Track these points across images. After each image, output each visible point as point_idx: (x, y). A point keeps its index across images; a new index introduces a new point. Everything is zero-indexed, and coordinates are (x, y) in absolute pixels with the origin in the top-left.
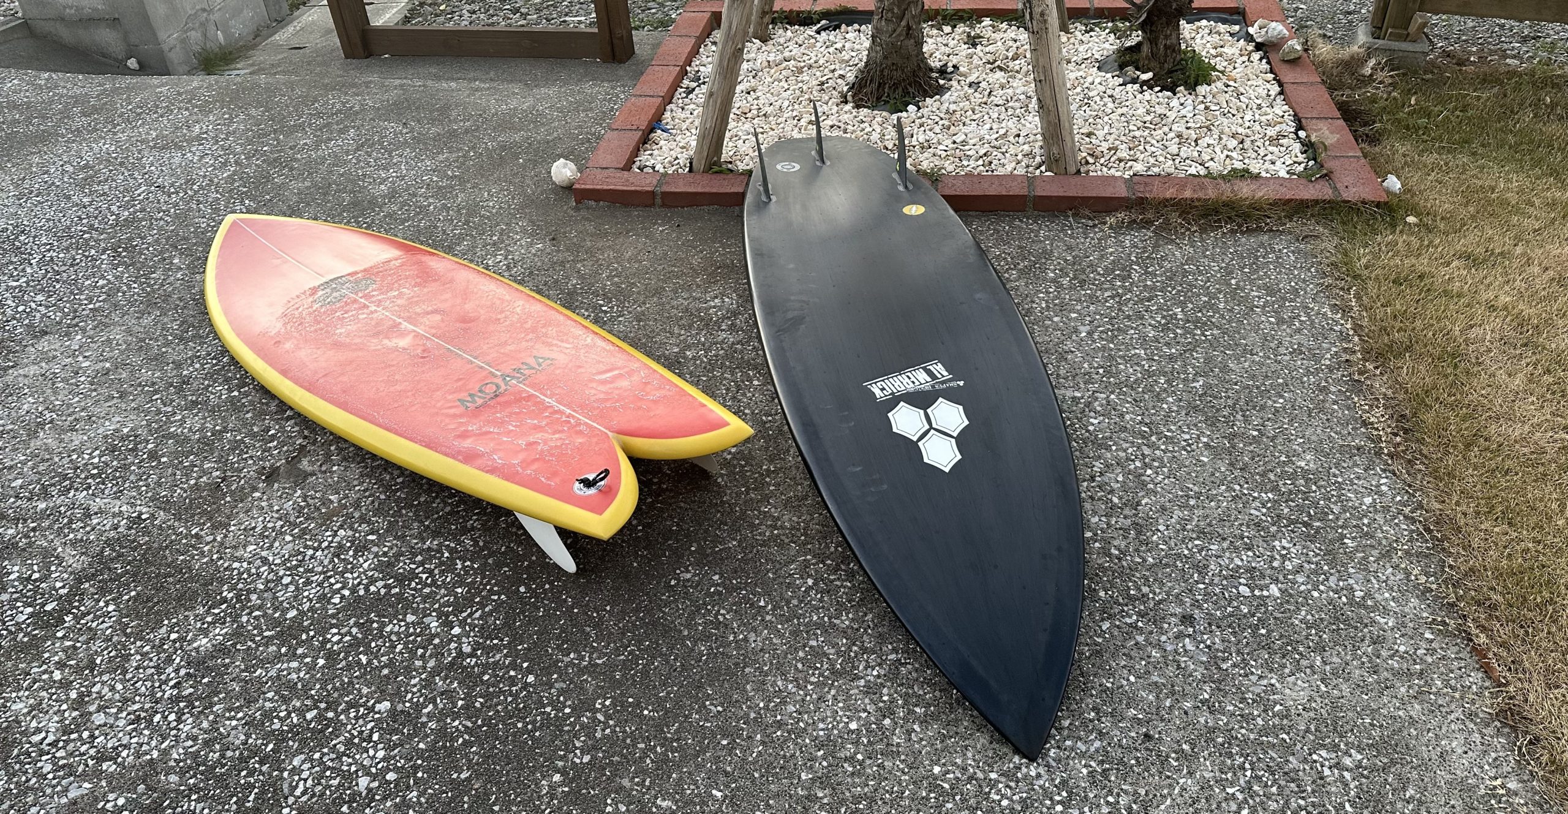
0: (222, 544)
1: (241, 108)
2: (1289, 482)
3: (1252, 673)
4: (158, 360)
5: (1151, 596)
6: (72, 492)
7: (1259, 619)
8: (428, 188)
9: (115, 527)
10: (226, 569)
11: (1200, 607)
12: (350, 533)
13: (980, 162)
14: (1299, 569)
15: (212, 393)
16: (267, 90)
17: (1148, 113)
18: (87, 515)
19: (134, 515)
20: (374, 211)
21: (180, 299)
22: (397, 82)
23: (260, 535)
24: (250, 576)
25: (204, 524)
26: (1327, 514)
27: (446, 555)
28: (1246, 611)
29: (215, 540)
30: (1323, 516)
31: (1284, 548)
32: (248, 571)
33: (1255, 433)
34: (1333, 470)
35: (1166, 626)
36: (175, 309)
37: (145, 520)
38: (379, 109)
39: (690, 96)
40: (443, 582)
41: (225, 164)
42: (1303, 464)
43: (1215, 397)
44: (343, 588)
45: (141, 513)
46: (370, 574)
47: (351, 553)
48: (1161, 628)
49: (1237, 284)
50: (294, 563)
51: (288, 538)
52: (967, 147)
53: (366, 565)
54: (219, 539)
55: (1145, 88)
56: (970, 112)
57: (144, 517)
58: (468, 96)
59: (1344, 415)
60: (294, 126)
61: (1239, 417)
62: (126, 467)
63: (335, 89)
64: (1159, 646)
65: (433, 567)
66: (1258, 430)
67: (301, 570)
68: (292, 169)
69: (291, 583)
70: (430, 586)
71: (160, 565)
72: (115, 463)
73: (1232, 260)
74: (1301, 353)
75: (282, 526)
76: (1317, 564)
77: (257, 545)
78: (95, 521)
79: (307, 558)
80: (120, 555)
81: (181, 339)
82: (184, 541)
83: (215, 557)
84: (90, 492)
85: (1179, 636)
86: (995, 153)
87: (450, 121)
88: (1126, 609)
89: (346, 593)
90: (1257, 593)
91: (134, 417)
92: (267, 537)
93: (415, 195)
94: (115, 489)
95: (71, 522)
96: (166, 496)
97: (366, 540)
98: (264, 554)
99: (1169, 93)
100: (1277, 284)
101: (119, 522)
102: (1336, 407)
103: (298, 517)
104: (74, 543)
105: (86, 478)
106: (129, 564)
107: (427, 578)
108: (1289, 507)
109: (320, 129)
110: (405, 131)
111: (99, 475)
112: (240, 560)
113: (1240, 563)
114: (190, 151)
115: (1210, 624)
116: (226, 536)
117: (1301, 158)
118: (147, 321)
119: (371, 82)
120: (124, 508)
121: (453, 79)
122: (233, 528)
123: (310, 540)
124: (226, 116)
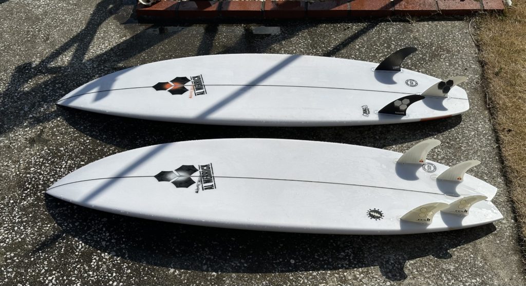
0: (19, 168)
10: (24, 177)
23: (34, 164)
24: (36, 179)
25: (8, 161)
29: (15, 167)
32: (34, 177)
51: (47, 165)
75: (43, 161)
77: (34, 168)
83: (18, 173)
92: (38, 165)
98: (39, 171)
103: (49, 157)
112: (29, 173)
116: (20, 165)
122: (22, 162)
123: (57, 165)
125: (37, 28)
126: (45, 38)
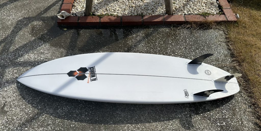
13: (151, 11)
76: (232, 116)
90: (221, 124)
100: (216, 43)
117: (218, 9)
125: (7, 34)
126: (11, 39)
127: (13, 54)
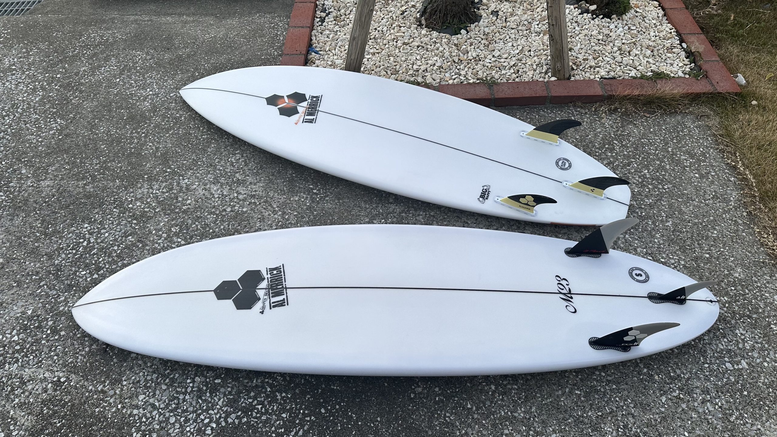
0: (121, 396)
1: (32, 43)
2: (733, 288)
3: (747, 422)
4: (34, 253)
5: (682, 376)
6: (7, 366)
7: (742, 385)
8: (176, 103)
9: (45, 390)
10: (130, 415)
11: (709, 380)
12: (203, 379)
13: (512, 71)
14: (753, 349)
15: (80, 277)
16: (45, 27)
17: (599, 33)
18: (23, 383)
19: (55, 379)
20: (146, 123)
21: (35, 202)
22: (132, 18)
23: (145, 386)
24: (147, 419)
25: (105, 382)
26: (758, 309)
27: (269, 389)
28: (733, 380)
29: (115, 393)
30: (756, 310)
31: (742, 334)
32: (144, 415)
33: (708, 256)
34: (754, 278)
35: (695, 395)
36: (34, 210)
37: (64, 383)
38: (126, 40)
39: (324, 24)
40: (273, 409)
41: (34, 90)
42: (737, 275)
43: (681, 232)
44: (211, 422)
45: (59, 378)
46: (225, 409)
47: (208, 394)
48: (693, 397)
49: (672, 152)
50: (174, 406)
51: (164, 387)
52: (502, 60)
53: (220, 403)
54: (118, 392)
55: (594, 16)
56: (497, 34)
57: (62, 380)
58: (182, 28)
59: (750, 239)
60: (73, 56)
61: (696, 245)
62: (38, 341)
63: (91, 25)
64: (694, 409)
65: (262, 399)
66: (708, 253)
67: (180, 411)
68: (81, 92)
69: (176, 421)
70: (265, 414)
71: (84, 416)
72: (30, 339)
73: (666, 134)
74: (718, 198)
75: (157, 378)
76: (761, 343)
77: (145, 394)
78: (30, 387)
79: (181, 401)
80: (55, 412)
81: (46, 235)
82: (95, 396)
83: (119, 406)
84: (20, 364)
85: (704, 402)
86: (520, 64)
87: (175, 48)
88: (671, 386)
89: (214, 425)
90: (736, 367)
91: (32, 301)
92: (150, 387)
93: (168, 109)
94: (36, 360)
95: (13, 390)
96: (72, 362)
97: (215, 383)
98: (151, 401)
99: (609, 20)
100: (693, 150)
101: (46, 386)
102: (744, 234)
103: (166, 370)
104: (21, 406)
105: (13, 353)
106: (63, 418)
107: (261, 408)
108: (737, 305)
109: (92, 58)
110: (148, 57)
111: (21, 350)
112: (137, 407)
113: (722, 348)
114: (8, 81)
115: (717, 392)
116: (122, 390)
117: (687, 61)
118: (18, 221)
119: (114, 18)
120: (47, 375)
121: (168, 15)
122: (125, 383)
123: (179, 387)
124: (24, 50)
127: (164, 184)
